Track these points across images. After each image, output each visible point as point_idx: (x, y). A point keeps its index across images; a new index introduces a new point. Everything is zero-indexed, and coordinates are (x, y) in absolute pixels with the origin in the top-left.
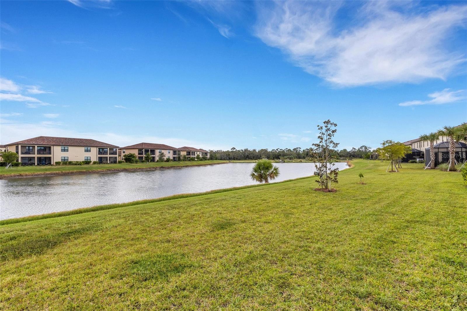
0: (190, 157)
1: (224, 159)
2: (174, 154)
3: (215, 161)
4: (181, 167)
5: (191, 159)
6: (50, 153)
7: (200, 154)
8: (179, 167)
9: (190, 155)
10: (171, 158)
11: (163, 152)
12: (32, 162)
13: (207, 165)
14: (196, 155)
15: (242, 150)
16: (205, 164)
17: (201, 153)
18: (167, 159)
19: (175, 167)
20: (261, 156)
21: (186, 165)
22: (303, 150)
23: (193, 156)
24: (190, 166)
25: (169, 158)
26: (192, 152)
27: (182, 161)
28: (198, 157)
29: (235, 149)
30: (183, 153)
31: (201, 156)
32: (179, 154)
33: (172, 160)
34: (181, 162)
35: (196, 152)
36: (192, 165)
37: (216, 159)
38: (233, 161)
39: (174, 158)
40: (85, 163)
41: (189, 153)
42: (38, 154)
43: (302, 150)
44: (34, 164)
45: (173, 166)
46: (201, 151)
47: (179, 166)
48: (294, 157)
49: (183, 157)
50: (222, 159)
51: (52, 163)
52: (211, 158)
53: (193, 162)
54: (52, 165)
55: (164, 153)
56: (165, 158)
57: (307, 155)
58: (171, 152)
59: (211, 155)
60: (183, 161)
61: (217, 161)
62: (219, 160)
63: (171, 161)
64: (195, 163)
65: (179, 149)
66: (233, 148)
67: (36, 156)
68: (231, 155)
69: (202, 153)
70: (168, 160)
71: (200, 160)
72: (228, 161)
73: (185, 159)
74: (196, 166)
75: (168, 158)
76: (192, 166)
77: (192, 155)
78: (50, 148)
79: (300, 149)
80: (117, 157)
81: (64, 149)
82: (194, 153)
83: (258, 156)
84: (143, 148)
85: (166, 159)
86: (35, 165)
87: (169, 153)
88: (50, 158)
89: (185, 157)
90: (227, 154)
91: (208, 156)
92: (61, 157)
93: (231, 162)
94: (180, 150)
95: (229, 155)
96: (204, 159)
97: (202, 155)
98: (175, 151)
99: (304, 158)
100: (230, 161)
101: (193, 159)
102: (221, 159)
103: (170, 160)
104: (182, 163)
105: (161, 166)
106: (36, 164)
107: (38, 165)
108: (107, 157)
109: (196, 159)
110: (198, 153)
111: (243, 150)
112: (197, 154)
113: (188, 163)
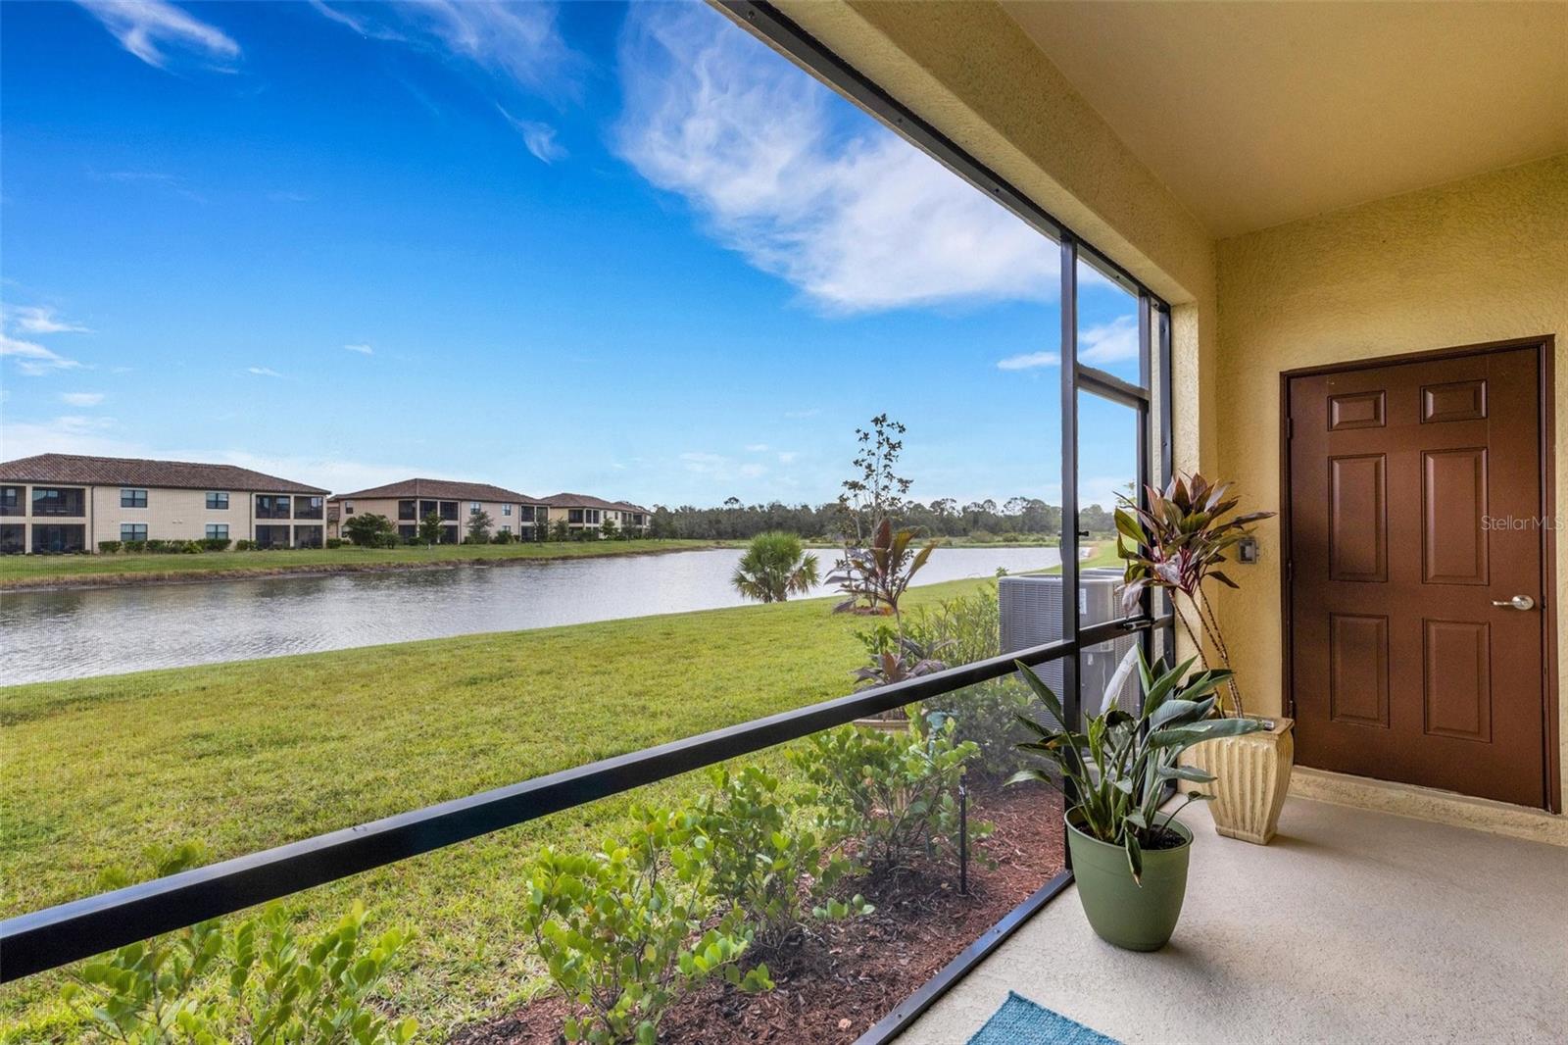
0: (581, 528)
1: (702, 537)
2: (524, 519)
3: (669, 543)
4: (547, 559)
5: (584, 534)
6: (81, 513)
7: (616, 518)
8: (537, 559)
9: (582, 522)
10: (515, 531)
11: (483, 510)
12: (13, 541)
13: (638, 553)
14: (602, 520)
15: (761, 507)
16: (632, 550)
17: (620, 514)
18: (499, 533)
19: (523, 559)
20: (823, 526)
21: (562, 555)
22: (964, 509)
23: (592, 525)
24: (579, 558)
25: (505, 532)
26: (589, 512)
27: (551, 540)
28: (608, 528)
29: (737, 501)
30: (556, 516)
31: (618, 524)
32: (543, 519)
33: (517, 537)
34: (547, 545)
35: (602, 513)
36: (586, 554)
37: (673, 535)
38: (728, 542)
39: (524, 529)
40: (209, 545)
41: (576, 515)
42: (35, 514)
43: (959, 507)
44: (23, 548)
45: (519, 556)
46: (623, 509)
47: (539, 556)
48: (932, 530)
49: (555, 528)
50: (695, 534)
51: (88, 547)
52: (655, 533)
53: (592, 544)
54: (87, 553)
55: (488, 514)
56: (493, 532)
57: (976, 522)
58: (516, 510)
59: (654, 522)
60: (558, 541)
61: (675, 541)
62: (685, 538)
63: (515, 542)
64: (594, 547)
65: (546, 502)
66: (730, 499)
67: (29, 520)
68: (725, 525)
69: (624, 515)
70: (503, 538)
71: (615, 539)
72: (712, 543)
73: (562, 534)
74: (600, 556)
75: (502, 529)
76: (585, 557)
77: (589, 521)
78: (80, 494)
79: (954, 505)
80: (321, 526)
81: (134, 500)
82: (596, 514)
83: (813, 525)
84: (417, 497)
85: (497, 535)
86: (24, 553)
87: (508, 513)
88: (81, 528)
89: (561, 527)
90: (712, 517)
91: (646, 526)
92: (122, 525)
93: (723, 545)
94: (545, 505)
95: (718, 522)
96: (629, 533)
97: (624, 521)
98: (528, 508)
99: (965, 532)
100: (721, 541)
101: (590, 536)
102: (690, 537)
103: (510, 537)
104: (550, 548)
105: (477, 557)
106: (29, 548)
107: (36, 551)
108: (289, 526)
109: (602, 536)
110: (611, 515)
111: (765, 505)
112: (605, 517)
113: (572, 548)
